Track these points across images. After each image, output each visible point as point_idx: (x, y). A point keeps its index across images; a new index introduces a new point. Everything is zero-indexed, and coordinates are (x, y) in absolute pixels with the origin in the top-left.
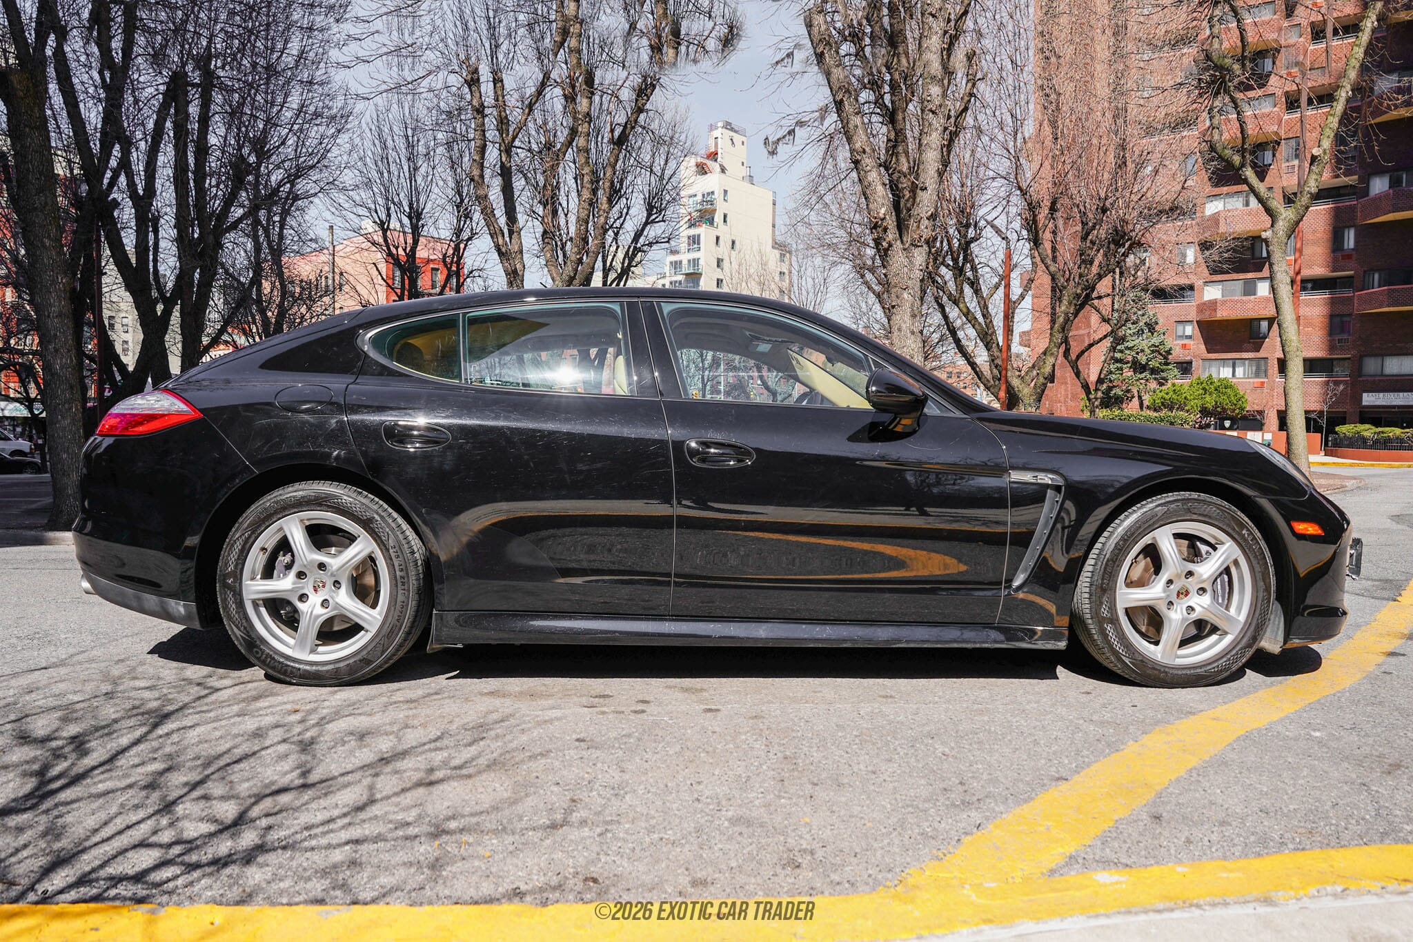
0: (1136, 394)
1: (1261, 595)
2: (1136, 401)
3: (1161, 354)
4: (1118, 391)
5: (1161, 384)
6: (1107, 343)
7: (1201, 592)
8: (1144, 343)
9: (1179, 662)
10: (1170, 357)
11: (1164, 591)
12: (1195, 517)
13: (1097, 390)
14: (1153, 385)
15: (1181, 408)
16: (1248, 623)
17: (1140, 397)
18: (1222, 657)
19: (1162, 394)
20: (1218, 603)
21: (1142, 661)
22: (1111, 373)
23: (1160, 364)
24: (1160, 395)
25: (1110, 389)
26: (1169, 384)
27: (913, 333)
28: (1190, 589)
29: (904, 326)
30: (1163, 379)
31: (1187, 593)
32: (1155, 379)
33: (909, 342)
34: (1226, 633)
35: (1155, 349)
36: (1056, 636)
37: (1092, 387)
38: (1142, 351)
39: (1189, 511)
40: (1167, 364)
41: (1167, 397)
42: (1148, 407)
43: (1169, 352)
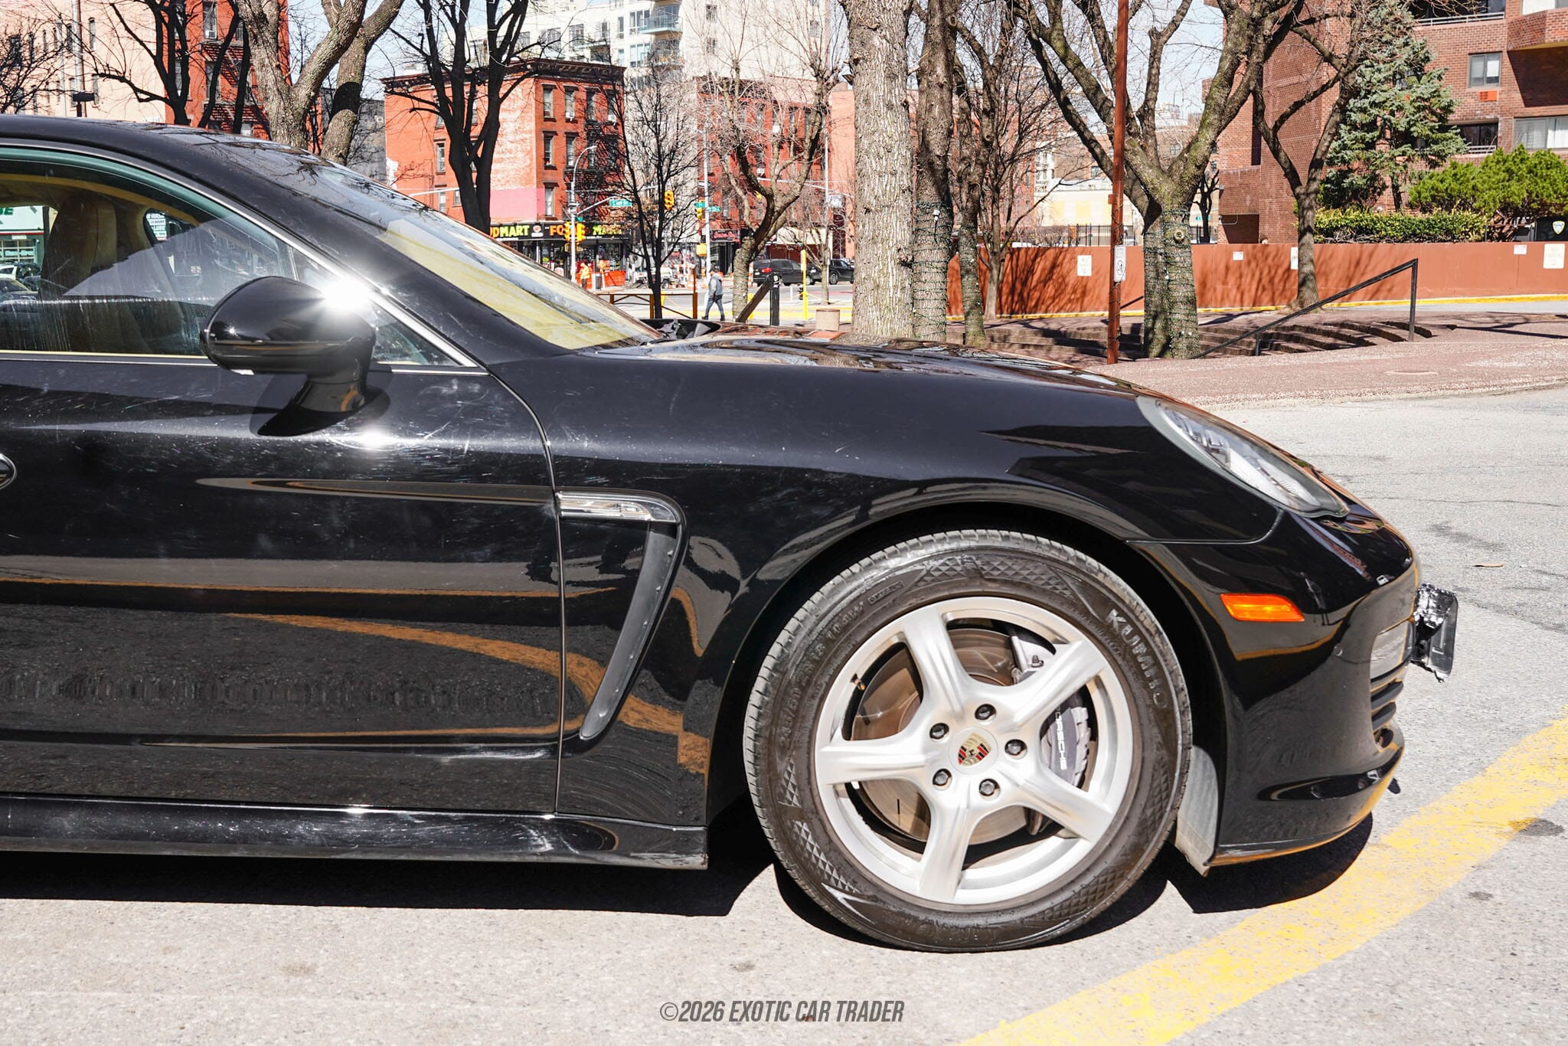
0: (1389, 183)
1: (1152, 755)
2: (1388, 195)
3: (1433, 113)
4: (1357, 179)
5: (1433, 165)
6: (1334, 94)
7: (1016, 749)
8: (1402, 96)
9: (966, 897)
10: (1451, 117)
11: (925, 750)
12: (992, 587)
13: (1311, 180)
14: (1419, 166)
15: (1464, 206)
16: (1123, 818)
17: (1395, 188)
18: (1062, 889)
19: (1434, 181)
20: (1059, 773)
21: (874, 898)
22: (1345, 147)
23: (1432, 129)
24: (1430, 183)
25: (1343, 175)
26: (1447, 165)
27: (890, 107)
28: (989, 742)
29: (874, 95)
30: (1438, 154)
31: (983, 752)
32: (1423, 156)
33: (883, 123)
34: (1074, 837)
35: (1423, 106)
36: (683, 845)
37: (1303, 175)
38: (1400, 108)
39: (978, 574)
40: (1444, 129)
41: (1441, 186)
42: (1411, 206)
43: (1447, 109)
